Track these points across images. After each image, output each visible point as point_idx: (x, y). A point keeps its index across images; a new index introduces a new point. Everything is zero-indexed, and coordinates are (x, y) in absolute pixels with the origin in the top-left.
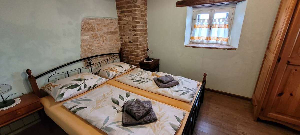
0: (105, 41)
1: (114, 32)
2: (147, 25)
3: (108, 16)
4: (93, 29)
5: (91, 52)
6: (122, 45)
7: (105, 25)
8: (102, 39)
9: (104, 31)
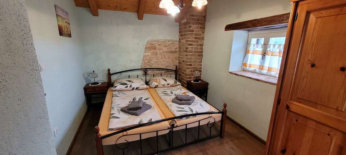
0: (163, 58)
1: (174, 52)
2: (203, 47)
3: (169, 38)
4: (155, 48)
5: (149, 65)
6: (179, 63)
7: (165, 45)
8: (160, 56)
9: (164, 50)
